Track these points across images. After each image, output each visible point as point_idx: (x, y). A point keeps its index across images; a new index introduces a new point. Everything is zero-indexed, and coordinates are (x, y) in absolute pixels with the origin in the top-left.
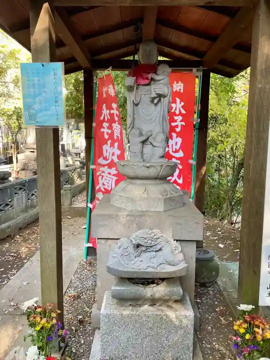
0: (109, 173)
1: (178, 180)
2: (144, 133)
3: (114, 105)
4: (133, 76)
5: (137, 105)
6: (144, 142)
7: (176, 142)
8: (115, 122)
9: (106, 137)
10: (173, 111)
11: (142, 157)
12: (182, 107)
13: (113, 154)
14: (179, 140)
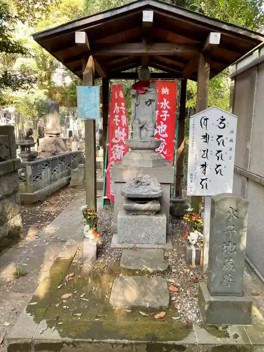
0: (119, 149)
1: (164, 152)
2: (141, 122)
3: (123, 104)
4: (135, 89)
5: (137, 105)
6: (141, 128)
7: (163, 127)
8: (123, 114)
9: (117, 125)
10: (161, 107)
11: (140, 136)
12: (168, 104)
13: (122, 136)
14: (165, 126)
